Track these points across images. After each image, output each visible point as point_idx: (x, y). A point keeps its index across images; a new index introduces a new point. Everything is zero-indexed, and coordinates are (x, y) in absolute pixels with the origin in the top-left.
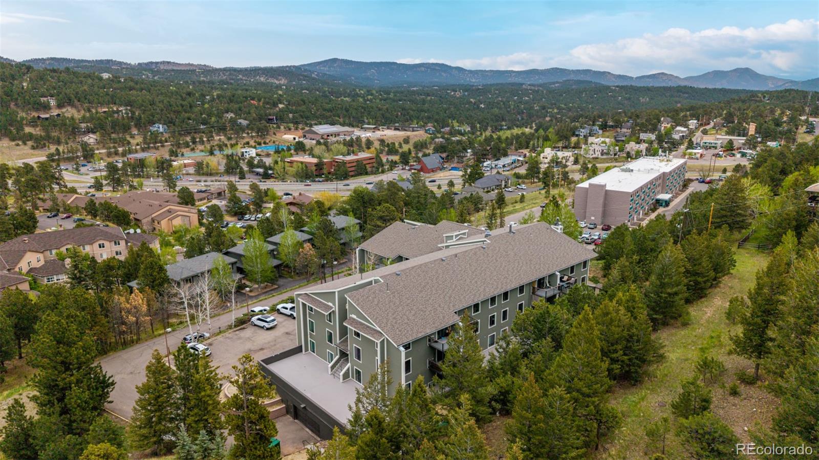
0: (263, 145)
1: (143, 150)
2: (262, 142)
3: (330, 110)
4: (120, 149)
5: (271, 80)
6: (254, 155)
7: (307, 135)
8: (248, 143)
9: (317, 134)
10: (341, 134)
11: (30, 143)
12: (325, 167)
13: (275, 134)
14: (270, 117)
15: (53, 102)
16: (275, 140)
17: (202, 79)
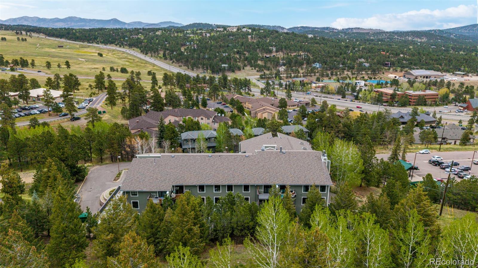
0: (373, 80)
1: (304, 76)
2: (373, 77)
3: (436, 60)
4: (293, 75)
5: (416, 39)
6: (363, 85)
7: (406, 76)
8: (363, 77)
9: (413, 75)
10: (432, 76)
11: (257, 69)
12: (397, 97)
13: (383, 73)
14: (386, 63)
15: (274, 49)
16: (382, 77)
17: (371, 38)
